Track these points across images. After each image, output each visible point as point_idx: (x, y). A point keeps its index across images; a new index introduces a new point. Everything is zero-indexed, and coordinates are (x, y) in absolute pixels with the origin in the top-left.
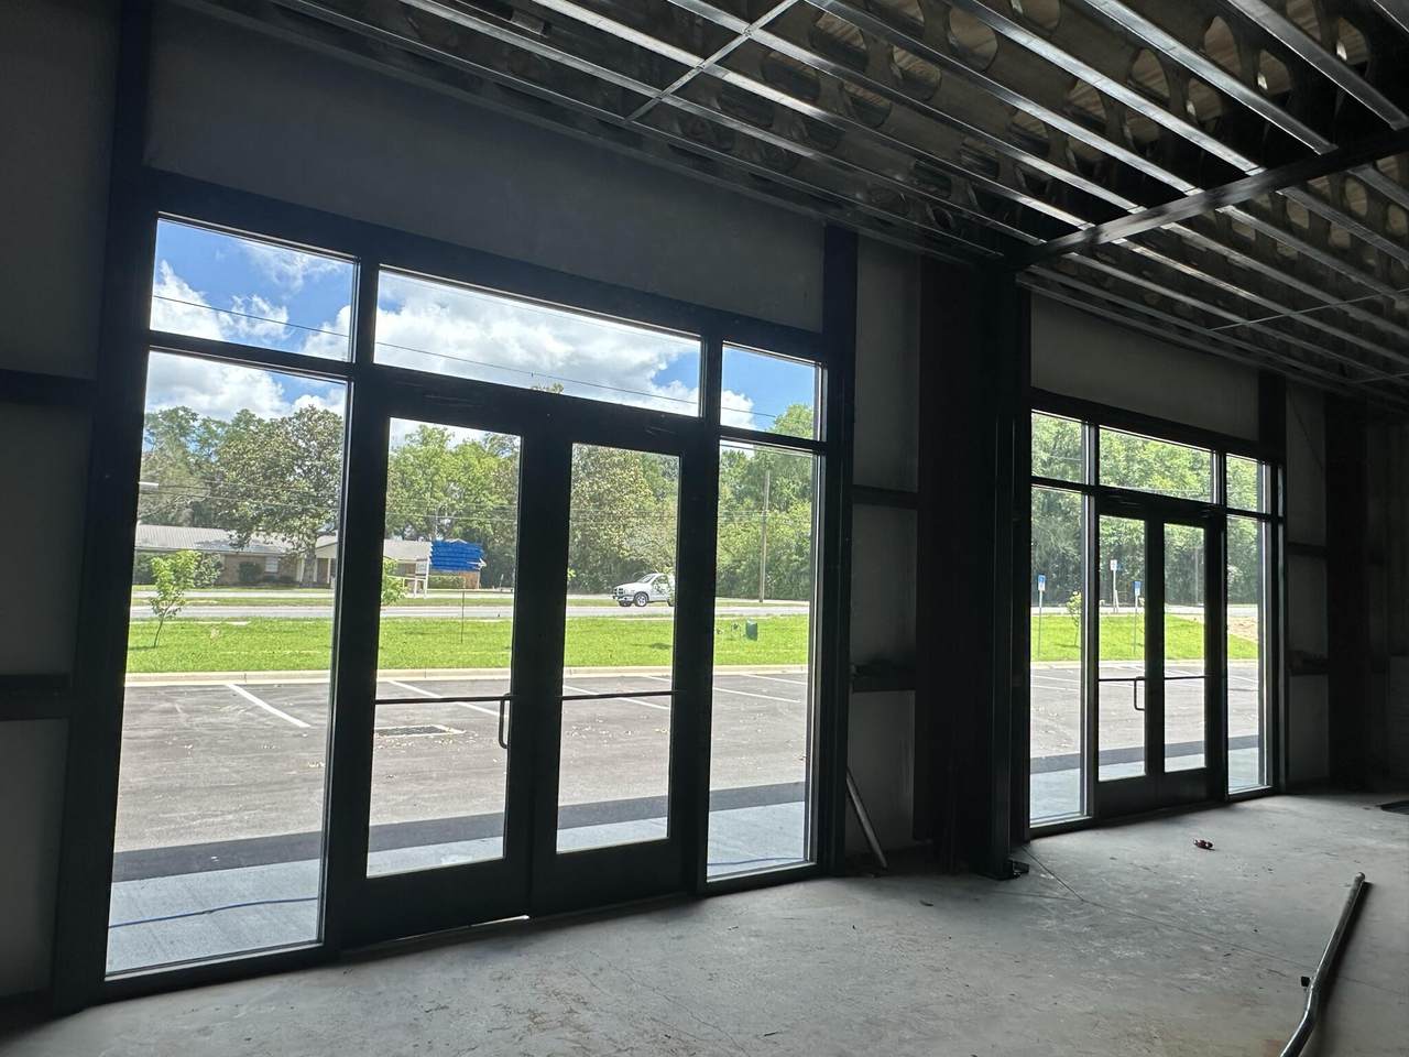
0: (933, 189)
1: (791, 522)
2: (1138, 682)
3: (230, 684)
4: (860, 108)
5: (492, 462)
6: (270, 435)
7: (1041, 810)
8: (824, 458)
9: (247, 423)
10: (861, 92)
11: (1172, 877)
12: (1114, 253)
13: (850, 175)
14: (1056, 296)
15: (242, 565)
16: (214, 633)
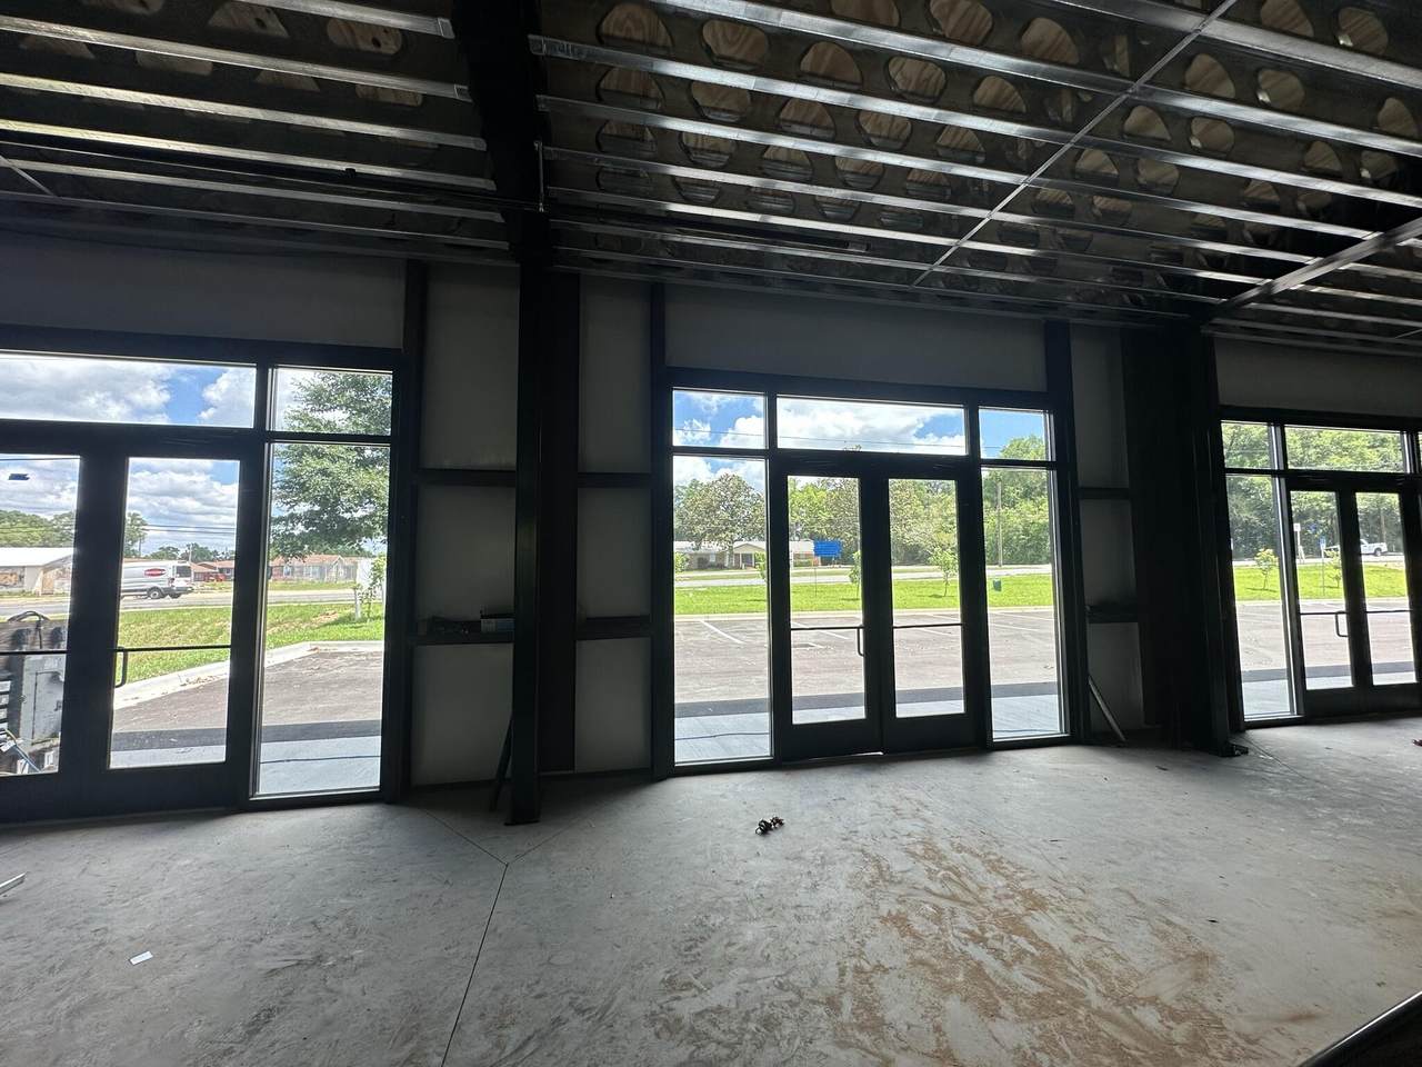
0: (1127, 282)
1: (1018, 515)
2: (1339, 616)
3: (702, 621)
4: (1069, 242)
5: (823, 494)
6: (707, 491)
7: (1252, 709)
8: (1055, 472)
9: (696, 486)
10: (1068, 232)
11: (1394, 767)
12: (1291, 297)
13: (1059, 286)
14: (1238, 336)
15: (699, 559)
16: (691, 595)
